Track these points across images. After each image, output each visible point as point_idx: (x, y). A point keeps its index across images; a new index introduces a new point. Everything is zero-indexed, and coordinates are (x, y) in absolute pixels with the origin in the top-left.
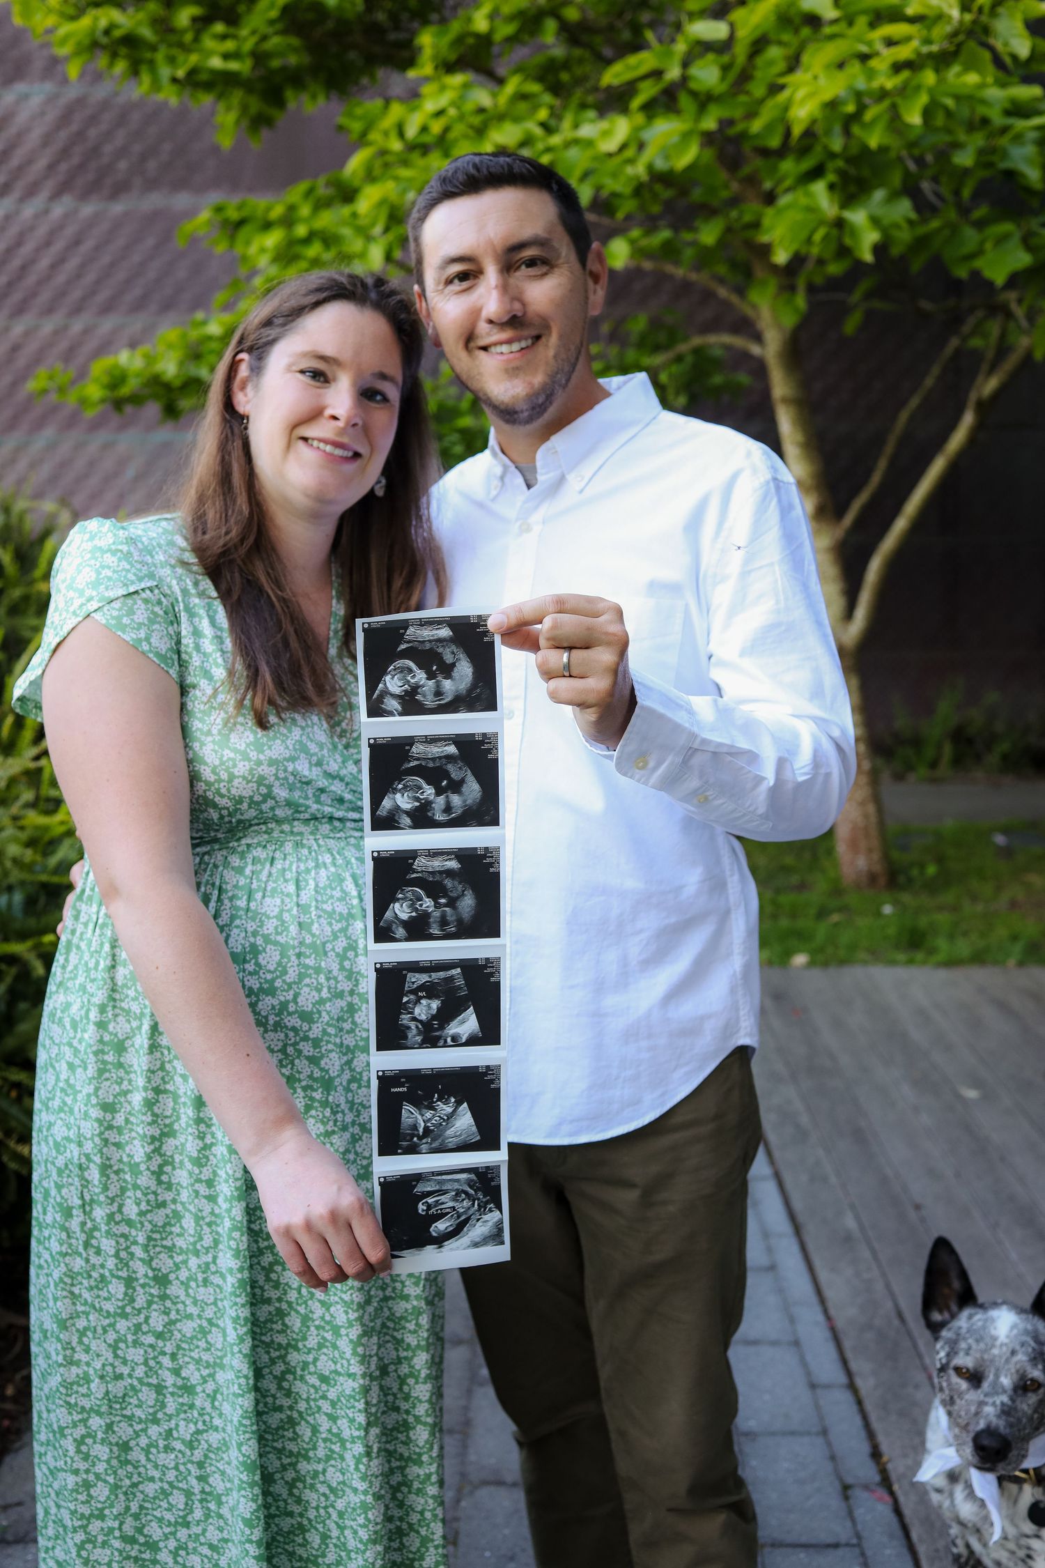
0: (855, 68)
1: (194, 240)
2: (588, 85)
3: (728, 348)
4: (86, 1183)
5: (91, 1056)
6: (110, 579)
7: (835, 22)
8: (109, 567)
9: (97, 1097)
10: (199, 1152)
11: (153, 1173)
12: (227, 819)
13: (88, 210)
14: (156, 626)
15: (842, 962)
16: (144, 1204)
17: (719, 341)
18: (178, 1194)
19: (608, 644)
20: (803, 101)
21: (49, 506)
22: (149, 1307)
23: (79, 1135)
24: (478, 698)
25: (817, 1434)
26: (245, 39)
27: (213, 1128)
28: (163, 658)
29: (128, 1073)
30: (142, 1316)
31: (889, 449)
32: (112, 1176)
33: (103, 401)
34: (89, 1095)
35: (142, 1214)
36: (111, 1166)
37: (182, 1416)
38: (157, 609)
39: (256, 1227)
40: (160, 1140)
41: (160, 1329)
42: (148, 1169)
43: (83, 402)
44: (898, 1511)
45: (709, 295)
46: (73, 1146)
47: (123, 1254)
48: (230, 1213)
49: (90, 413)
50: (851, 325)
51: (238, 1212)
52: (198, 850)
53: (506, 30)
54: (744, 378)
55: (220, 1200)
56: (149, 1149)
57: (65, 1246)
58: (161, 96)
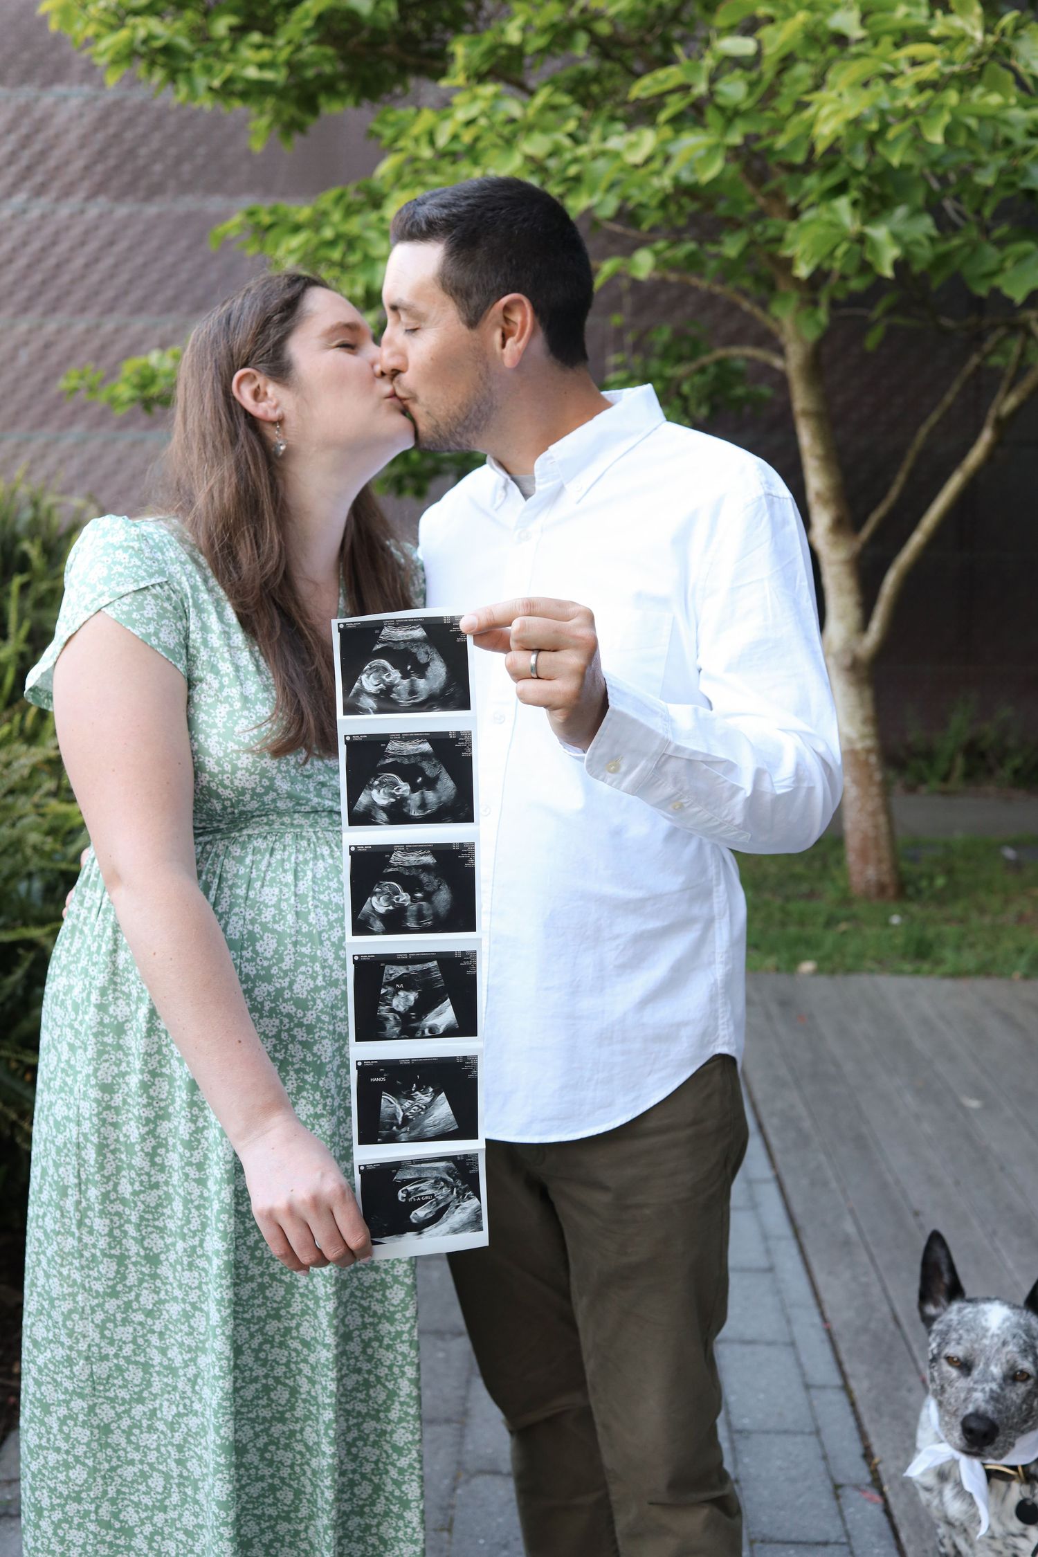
0: (879, 87)
1: (226, 243)
2: (618, 98)
3: (750, 360)
4: (82, 1162)
5: (91, 1037)
6: (121, 575)
7: (862, 40)
8: (121, 564)
9: (96, 1077)
10: (191, 1135)
11: (147, 1154)
12: (229, 810)
13: (122, 211)
14: (165, 622)
15: (849, 971)
16: (137, 1184)
17: (741, 353)
18: (171, 1177)
19: (576, 647)
20: (828, 117)
21: (77, 501)
22: (140, 1284)
23: (78, 1115)
24: (451, 697)
25: (810, 1433)
26: (280, 49)
27: (206, 1112)
28: (171, 652)
29: (126, 1055)
30: (133, 1294)
31: (908, 464)
32: (109, 1155)
33: (132, 400)
34: (88, 1076)
35: (135, 1193)
36: (107, 1146)
37: (166, 1396)
38: (166, 605)
39: (243, 1209)
40: (155, 1122)
41: (150, 1307)
42: (142, 1150)
43: (113, 401)
44: (887, 1512)
45: (733, 308)
46: (72, 1125)
47: (117, 1232)
48: (219, 1194)
49: (120, 412)
50: (872, 341)
51: (227, 1194)
52: (201, 839)
53: (538, 42)
54: (765, 391)
55: (210, 1183)
56: (144, 1130)
57: (59, 1224)
58: (196, 105)
